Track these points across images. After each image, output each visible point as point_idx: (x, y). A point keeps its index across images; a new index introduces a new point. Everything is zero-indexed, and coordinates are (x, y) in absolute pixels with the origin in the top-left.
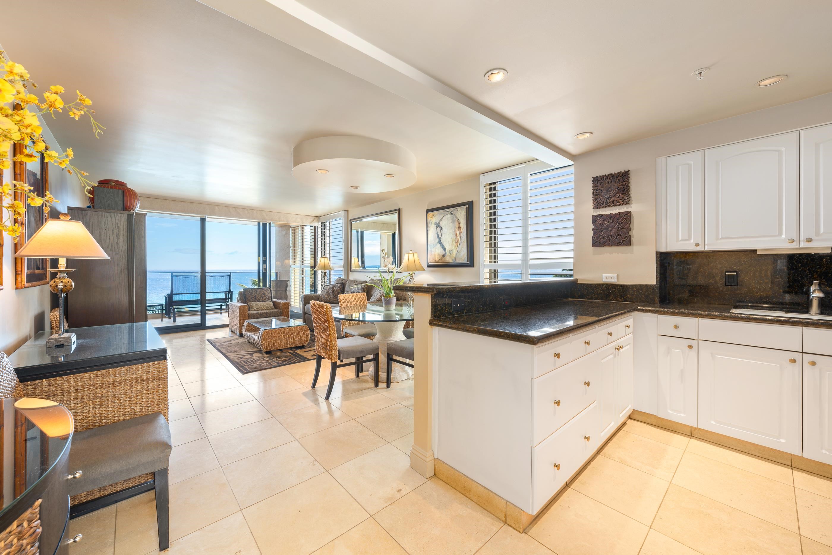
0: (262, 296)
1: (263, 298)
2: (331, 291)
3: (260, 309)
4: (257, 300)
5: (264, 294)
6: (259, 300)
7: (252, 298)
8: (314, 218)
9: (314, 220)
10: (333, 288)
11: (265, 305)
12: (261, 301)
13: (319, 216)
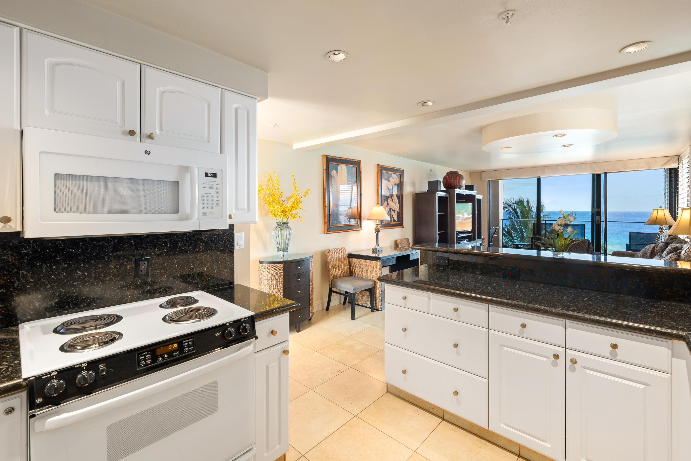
1: (577, 249)
2: (649, 251)
8: (669, 158)
9: (669, 161)
13: (679, 155)
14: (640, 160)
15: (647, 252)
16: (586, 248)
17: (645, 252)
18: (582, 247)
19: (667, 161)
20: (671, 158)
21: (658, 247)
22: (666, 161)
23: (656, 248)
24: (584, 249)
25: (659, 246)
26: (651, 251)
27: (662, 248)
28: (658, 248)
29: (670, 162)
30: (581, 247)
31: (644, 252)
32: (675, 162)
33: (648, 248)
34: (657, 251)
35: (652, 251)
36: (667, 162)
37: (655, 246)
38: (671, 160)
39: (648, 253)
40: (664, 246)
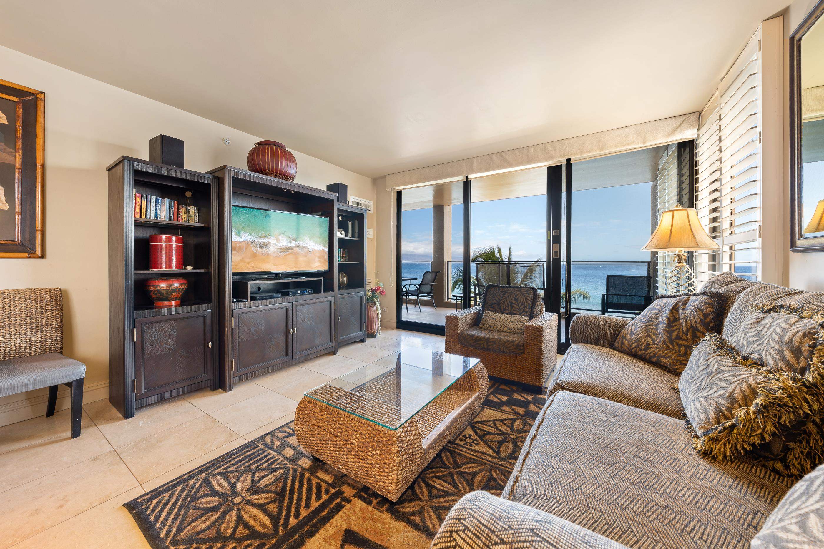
0: (512, 303)
1: (512, 307)
2: (663, 319)
3: (495, 328)
4: (500, 308)
5: (517, 300)
6: (504, 309)
7: (493, 304)
8: (681, 119)
9: (680, 125)
10: (675, 309)
11: (508, 321)
12: (507, 311)
13: (700, 110)
14: (627, 130)
15: (656, 320)
16: (529, 304)
17: (651, 321)
18: (522, 304)
19: (678, 124)
20: (684, 117)
21: (690, 308)
22: (674, 126)
23: (683, 309)
24: (524, 307)
25: (690, 303)
26: (668, 318)
27: (702, 311)
28: (688, 311)
29: (682, 125)
30: (520, 304)
31: (649, 321)
32: (692, 125)
33: (658, 310)
34: (685, 318)
35: (672, 319)
36: (677, 128)
37: (677, 304)
38: (685, 122)
39: (660, 323)
40: (709, 303)
